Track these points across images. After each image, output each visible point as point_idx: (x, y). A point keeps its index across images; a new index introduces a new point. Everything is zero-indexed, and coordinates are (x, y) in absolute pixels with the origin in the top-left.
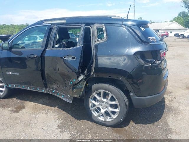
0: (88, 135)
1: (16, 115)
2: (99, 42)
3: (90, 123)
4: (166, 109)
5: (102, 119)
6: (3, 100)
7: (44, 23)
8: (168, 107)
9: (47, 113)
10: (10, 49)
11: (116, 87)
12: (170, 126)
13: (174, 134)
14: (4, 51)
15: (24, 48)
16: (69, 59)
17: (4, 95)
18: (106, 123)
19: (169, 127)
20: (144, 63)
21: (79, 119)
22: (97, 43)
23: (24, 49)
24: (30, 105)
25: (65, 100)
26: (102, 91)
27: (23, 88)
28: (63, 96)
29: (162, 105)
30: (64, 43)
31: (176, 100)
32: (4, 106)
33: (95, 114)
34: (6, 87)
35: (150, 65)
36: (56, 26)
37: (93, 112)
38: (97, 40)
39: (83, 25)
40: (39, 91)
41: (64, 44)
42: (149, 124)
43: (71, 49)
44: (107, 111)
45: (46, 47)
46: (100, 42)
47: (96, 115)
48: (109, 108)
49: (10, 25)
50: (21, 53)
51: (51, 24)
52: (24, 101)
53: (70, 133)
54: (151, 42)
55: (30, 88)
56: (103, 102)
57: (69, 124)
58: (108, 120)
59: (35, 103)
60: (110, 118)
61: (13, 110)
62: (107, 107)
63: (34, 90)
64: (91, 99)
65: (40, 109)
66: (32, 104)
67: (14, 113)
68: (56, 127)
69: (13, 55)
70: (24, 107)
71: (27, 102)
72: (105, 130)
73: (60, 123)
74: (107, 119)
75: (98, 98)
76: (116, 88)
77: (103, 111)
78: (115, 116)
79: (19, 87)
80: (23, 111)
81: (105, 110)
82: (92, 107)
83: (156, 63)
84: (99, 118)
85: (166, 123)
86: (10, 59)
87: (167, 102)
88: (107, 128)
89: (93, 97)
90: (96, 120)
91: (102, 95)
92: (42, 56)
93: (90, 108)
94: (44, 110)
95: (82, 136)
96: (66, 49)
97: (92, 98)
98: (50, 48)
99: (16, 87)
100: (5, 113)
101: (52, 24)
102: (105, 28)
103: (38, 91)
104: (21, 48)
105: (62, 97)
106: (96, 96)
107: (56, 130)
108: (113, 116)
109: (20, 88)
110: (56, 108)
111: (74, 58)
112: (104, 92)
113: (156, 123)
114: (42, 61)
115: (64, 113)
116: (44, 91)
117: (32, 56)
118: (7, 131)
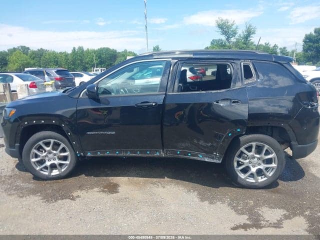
5: (251, 180)
18: (257, 184)
22: (245, 83)
26: (254, 144)
27: (117, 154)
35: (310, 107)
38: (245, 80)
40: (150, 155)
47: (243, 177)
48: (263, 164)
55: (141, 152)
56: (253, 158)
62: (259, 164)
77: (253, 170)
79: (108, 154)
81: (257, 168)
84: (248, 180)
85: (309, 174)
90: (244, 183)
91: (254, 149)
93: (235, 169)
99: (102, 155)
102: (251, 65)
105: (199, 158)
116: (158, 154)
117: (148, 104)
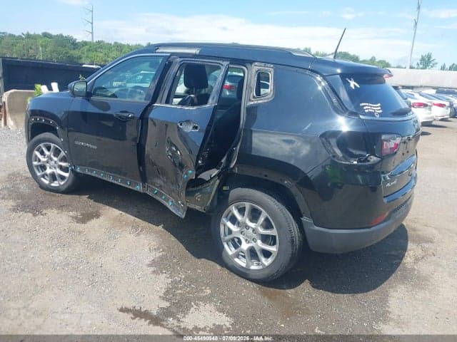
0: (205, 289)
1: (80, 227)
2: (256, 102)
3: (219, 267)
4: (398, 272)
5: (241, 262)
6: (64, 195)
7: (157, 51)
8: (405, 269)
9: (139, 234)
10: (88, 95)
11: (278, 201)
12: (389, 307)
13: (391, 323)
14: (77, 98)
15: (116, 97)
16: (188, 129)
17: (66, 187)
18: (248, 272)
19: (387, 309)
20: (343, 157)
21: (199, 256)
22: (252, 103)
23: (116, 99)
24: (111, 213)
25: (174, 211)
26: (247, 205)
27: (101, 176)
28: (171, 203)
29: (392, 264)
30: (192, 96)
31: (434, 258)
32: (61, 206)
33: (230, 250)
34: (72, 170)
35: (355, 163)
36: (179, 60)
37: (226, 246)
38: (254, 97)
39: (225, 63)
40: (130, 187)
41: (192, 99)
42: (343, 293)
43: (195, 108)
44: (253, 247)
45: (154, 100)
46: (259, 102)
47: (230, 253)
48: (259, 242)
49: (113, 43)
50: (107, 107)
51: (169, 55)
52: (101, 205)
53: (171, 277)
54: (365, 114)
55: (114, 178)
56: (247, 227)
57: (175, 261)
58: (254, 267)
59: (121, 212)
60: (258, 264)
61: (76, 218)
62: (254, 240)
63: (121, 184)
64: (227, 217)
65: (127, 224)
66: (116, 212)
67: (77, 223)
68: (147, 262)
69: (91, 109)
70: (98, 216)
71: (108, 207)
72: (243, 286)
73: (157, 256)
74: (253, 265)
75: (239, 217)
76: (276, 202)
77: (245, 246)
78: (267, 262)
79: (94, 174)
80: (94, 222)
81: (250, 245)
82: (225, 235)
83: (369, 161)
84: (236, 260)
86: (84, 115)
87: (408, 259)
88: (248, 283)
89: (230, 215)
90: (230, 264)
91: (246, 213)
92: (144, 117)
93: (222, 236)
94: (135, 227)
95: (193, 288)
96: (186, 108)
97: (229, 217)
98: (161, 103)
99: (89, 173)
100: (60, 219)
101: (172, 54)
102: (272, 72)
103: (127, 186)
104: (110, 96)
105: (169, 205)
106: (236, 213)
107: (145, 267)
108: (263, 259)
109: (97, 176)
110: (160, 228)
111: (196, 128)
112: (252, 206)
113: (359, 296)
114: (142, 128)
115: (173, 239)
116: (139, 188)
117: (126, 115)
118: (56, 252)
